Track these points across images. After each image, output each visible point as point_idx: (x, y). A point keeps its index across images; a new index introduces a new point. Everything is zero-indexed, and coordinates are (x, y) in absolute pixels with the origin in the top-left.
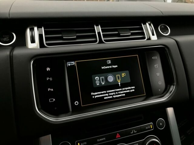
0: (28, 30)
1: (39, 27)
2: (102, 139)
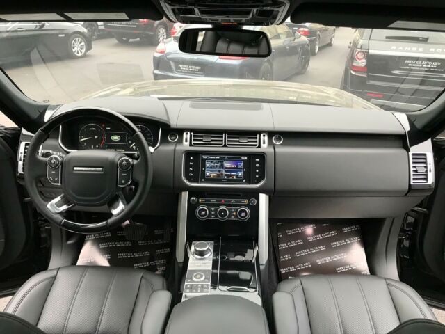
0: (185, 134)
1: (191, 132)
2: (213, 201)
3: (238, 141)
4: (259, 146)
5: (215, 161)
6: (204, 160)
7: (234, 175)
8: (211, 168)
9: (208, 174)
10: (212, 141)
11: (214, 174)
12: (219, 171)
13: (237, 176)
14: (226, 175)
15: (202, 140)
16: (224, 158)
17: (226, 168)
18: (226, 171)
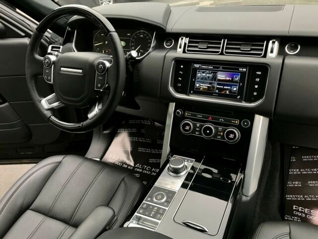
0: (180, 39)
1: (186, 37)
2: (200, 116)
3: (239, 49)
4: (265, 56)
5: (208, 72)
6: (195, 70)
7: (227, 89)
8: (202, 79)
9: (198, 85)
10: (208, 47)
11: (204, 86)
12: (210, 84)
13: (230, 91)
14: (217, 88)
15: (197, 47)
16: (219, 68)
17: (219, 80)
18: (218, 84)
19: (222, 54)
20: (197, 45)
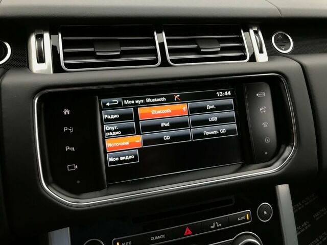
0: (33, 38)
1: (53, 33)
2: (159, 237)
3: (197, 51)
19: (165, 64)
20: (92, 49)
